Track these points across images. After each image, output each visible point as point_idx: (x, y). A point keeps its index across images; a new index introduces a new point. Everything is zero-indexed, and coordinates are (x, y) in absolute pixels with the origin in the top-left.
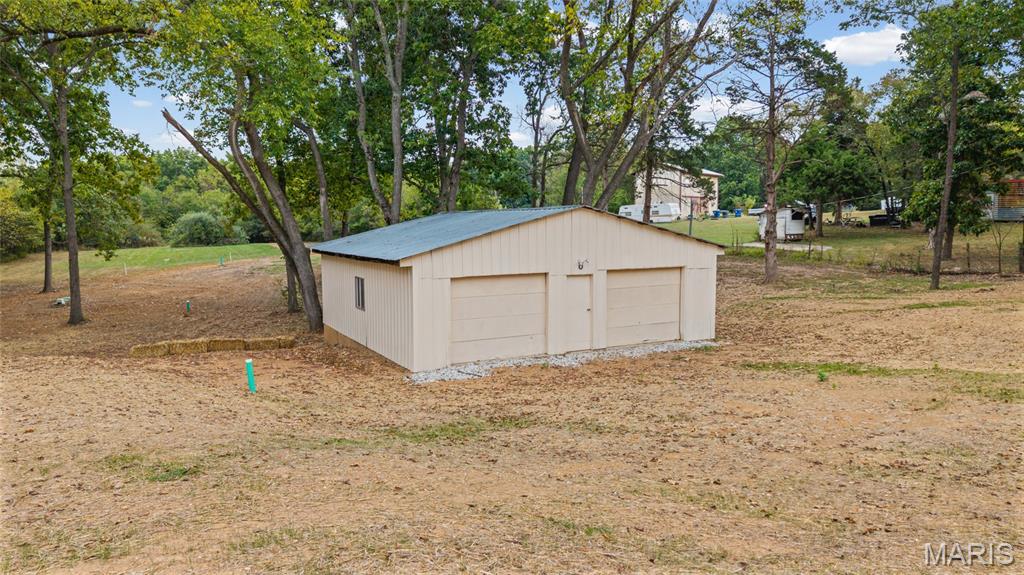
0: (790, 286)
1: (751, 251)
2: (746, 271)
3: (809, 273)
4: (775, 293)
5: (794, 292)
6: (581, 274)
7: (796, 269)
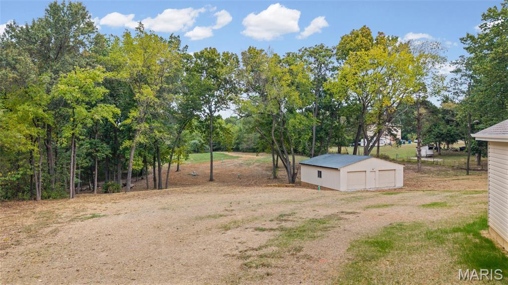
0: (425, 173)
1: (414, 161)
2: (412, 168)
3: (432, 169)
4: (420, 175)
5: (426, 175)
6: (373, 171)
7: (428, 168)
